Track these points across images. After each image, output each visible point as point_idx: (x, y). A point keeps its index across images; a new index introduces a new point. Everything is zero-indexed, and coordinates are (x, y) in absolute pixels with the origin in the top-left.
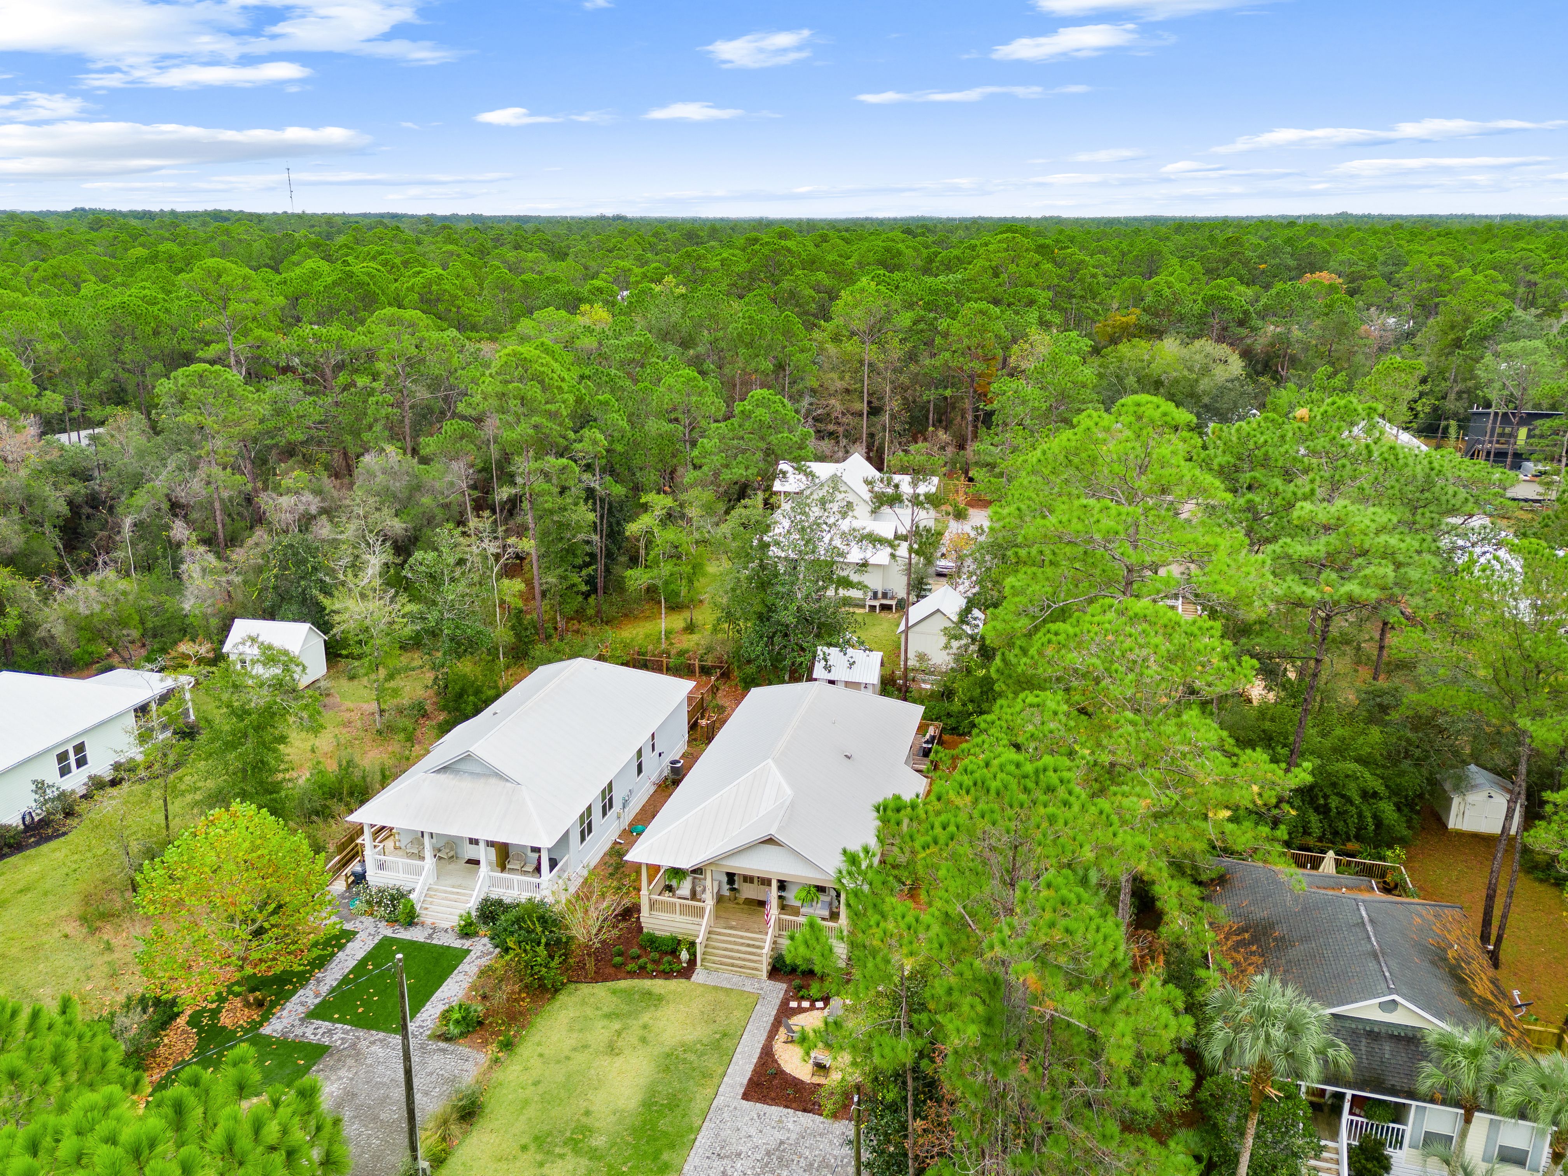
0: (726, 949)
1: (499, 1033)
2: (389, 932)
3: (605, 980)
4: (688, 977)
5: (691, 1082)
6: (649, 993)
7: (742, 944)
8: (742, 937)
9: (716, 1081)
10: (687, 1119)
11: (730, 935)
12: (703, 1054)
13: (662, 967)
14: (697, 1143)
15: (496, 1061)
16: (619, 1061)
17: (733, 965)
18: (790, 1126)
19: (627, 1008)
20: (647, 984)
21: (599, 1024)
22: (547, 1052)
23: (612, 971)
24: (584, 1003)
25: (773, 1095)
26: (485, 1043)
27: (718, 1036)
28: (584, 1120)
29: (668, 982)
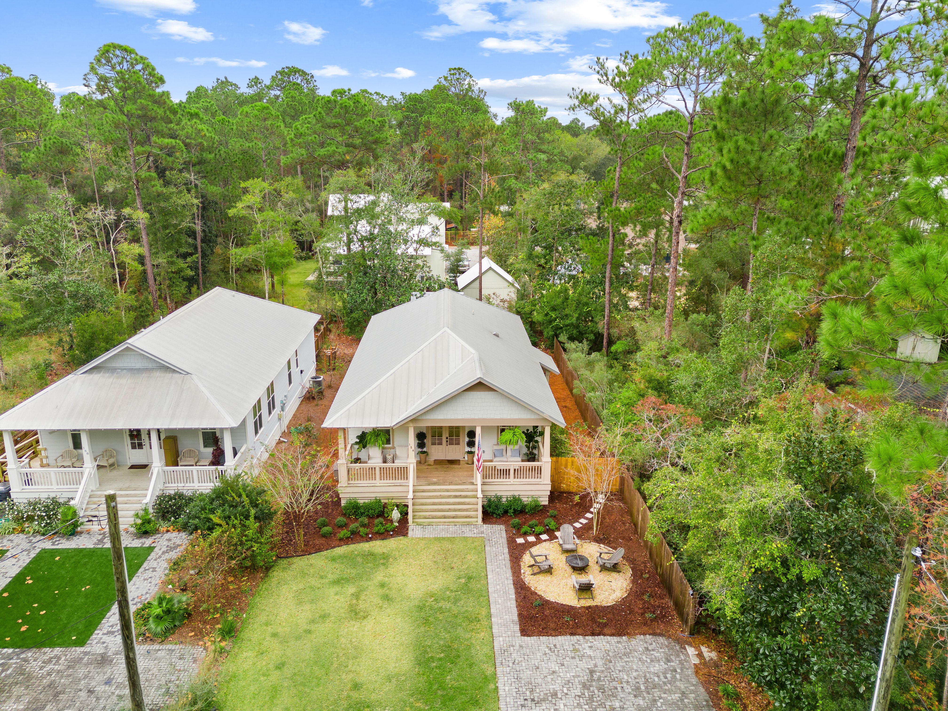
0: (434, 504)
1: (216, 621)
2: (48, 545)
3: (319, 550)
4: (405, 534)
5: (460, 631)
6: (372, 554)
7: (449, 497)
8: (448, 491)
9: (485, 623)
10: (476, 668)
11: (435, 491)
12: (456, 601)
13: (376, 529)
14: (501, 692)
15: (221, 651)
16: (369, 624)
17: (445, 517)
18: (589, 652)
19: (354, 571)
20: (365, 546)
21: (332, 590)
22: (280, 630)
23: (322, 541)
24: (303, 574)
25: (552, 625)
26: (200, 635)
27: (463, 581)
28: (355, 695)
29: (386, 542)
